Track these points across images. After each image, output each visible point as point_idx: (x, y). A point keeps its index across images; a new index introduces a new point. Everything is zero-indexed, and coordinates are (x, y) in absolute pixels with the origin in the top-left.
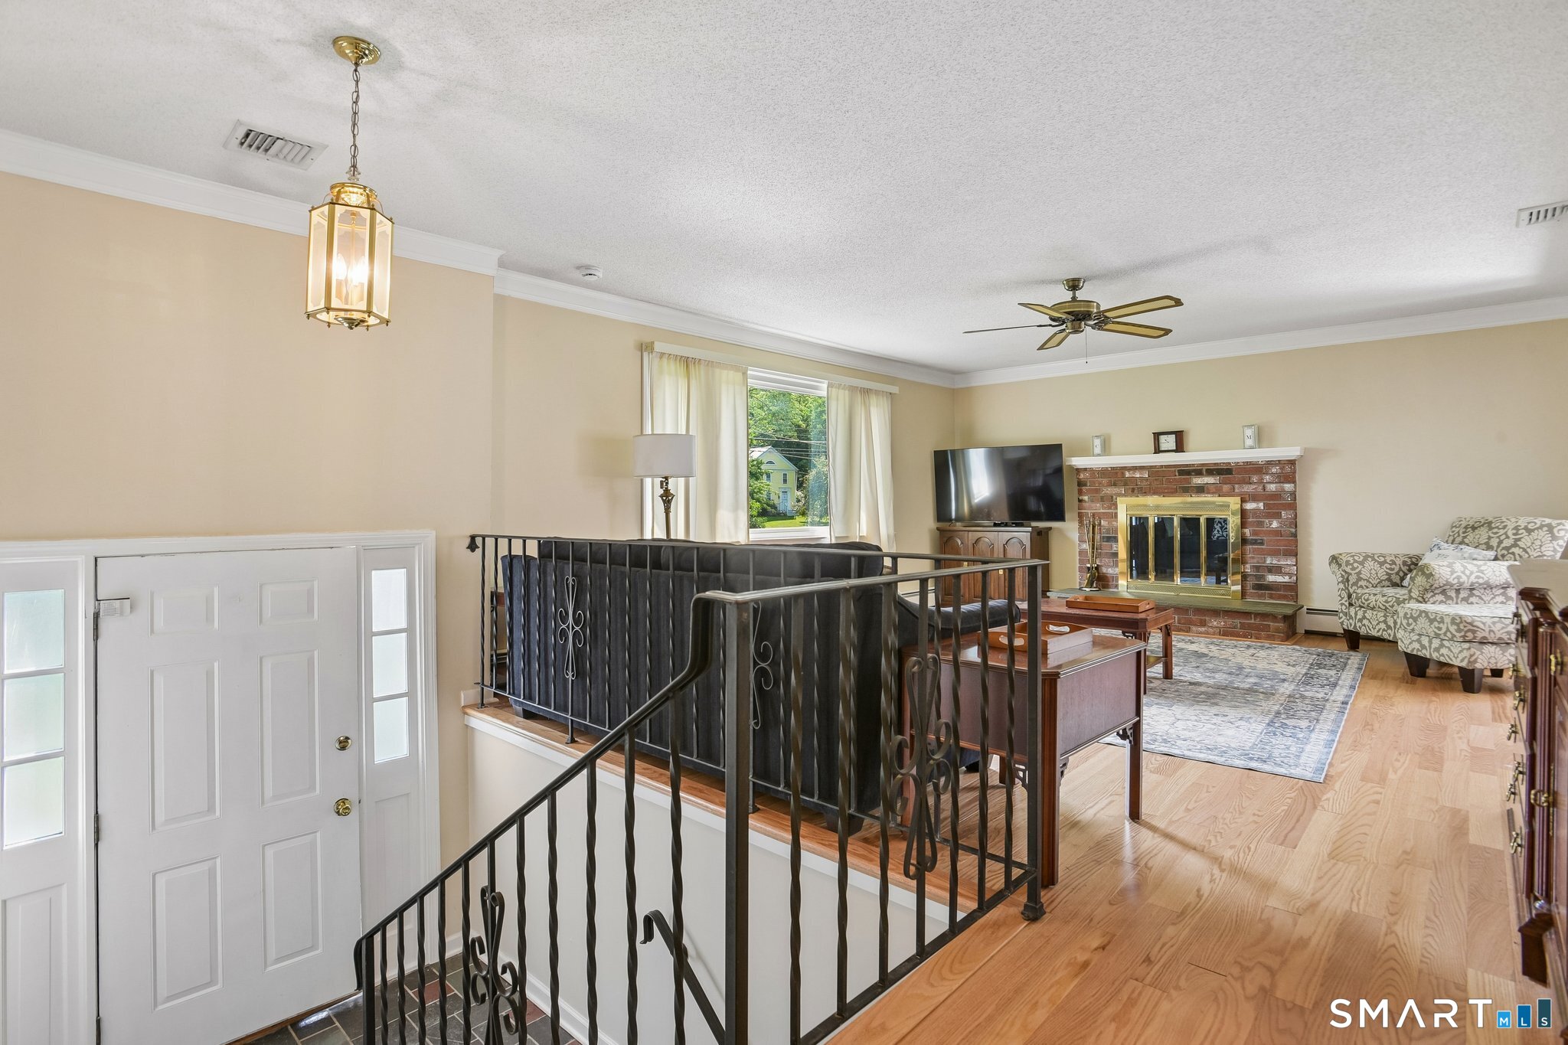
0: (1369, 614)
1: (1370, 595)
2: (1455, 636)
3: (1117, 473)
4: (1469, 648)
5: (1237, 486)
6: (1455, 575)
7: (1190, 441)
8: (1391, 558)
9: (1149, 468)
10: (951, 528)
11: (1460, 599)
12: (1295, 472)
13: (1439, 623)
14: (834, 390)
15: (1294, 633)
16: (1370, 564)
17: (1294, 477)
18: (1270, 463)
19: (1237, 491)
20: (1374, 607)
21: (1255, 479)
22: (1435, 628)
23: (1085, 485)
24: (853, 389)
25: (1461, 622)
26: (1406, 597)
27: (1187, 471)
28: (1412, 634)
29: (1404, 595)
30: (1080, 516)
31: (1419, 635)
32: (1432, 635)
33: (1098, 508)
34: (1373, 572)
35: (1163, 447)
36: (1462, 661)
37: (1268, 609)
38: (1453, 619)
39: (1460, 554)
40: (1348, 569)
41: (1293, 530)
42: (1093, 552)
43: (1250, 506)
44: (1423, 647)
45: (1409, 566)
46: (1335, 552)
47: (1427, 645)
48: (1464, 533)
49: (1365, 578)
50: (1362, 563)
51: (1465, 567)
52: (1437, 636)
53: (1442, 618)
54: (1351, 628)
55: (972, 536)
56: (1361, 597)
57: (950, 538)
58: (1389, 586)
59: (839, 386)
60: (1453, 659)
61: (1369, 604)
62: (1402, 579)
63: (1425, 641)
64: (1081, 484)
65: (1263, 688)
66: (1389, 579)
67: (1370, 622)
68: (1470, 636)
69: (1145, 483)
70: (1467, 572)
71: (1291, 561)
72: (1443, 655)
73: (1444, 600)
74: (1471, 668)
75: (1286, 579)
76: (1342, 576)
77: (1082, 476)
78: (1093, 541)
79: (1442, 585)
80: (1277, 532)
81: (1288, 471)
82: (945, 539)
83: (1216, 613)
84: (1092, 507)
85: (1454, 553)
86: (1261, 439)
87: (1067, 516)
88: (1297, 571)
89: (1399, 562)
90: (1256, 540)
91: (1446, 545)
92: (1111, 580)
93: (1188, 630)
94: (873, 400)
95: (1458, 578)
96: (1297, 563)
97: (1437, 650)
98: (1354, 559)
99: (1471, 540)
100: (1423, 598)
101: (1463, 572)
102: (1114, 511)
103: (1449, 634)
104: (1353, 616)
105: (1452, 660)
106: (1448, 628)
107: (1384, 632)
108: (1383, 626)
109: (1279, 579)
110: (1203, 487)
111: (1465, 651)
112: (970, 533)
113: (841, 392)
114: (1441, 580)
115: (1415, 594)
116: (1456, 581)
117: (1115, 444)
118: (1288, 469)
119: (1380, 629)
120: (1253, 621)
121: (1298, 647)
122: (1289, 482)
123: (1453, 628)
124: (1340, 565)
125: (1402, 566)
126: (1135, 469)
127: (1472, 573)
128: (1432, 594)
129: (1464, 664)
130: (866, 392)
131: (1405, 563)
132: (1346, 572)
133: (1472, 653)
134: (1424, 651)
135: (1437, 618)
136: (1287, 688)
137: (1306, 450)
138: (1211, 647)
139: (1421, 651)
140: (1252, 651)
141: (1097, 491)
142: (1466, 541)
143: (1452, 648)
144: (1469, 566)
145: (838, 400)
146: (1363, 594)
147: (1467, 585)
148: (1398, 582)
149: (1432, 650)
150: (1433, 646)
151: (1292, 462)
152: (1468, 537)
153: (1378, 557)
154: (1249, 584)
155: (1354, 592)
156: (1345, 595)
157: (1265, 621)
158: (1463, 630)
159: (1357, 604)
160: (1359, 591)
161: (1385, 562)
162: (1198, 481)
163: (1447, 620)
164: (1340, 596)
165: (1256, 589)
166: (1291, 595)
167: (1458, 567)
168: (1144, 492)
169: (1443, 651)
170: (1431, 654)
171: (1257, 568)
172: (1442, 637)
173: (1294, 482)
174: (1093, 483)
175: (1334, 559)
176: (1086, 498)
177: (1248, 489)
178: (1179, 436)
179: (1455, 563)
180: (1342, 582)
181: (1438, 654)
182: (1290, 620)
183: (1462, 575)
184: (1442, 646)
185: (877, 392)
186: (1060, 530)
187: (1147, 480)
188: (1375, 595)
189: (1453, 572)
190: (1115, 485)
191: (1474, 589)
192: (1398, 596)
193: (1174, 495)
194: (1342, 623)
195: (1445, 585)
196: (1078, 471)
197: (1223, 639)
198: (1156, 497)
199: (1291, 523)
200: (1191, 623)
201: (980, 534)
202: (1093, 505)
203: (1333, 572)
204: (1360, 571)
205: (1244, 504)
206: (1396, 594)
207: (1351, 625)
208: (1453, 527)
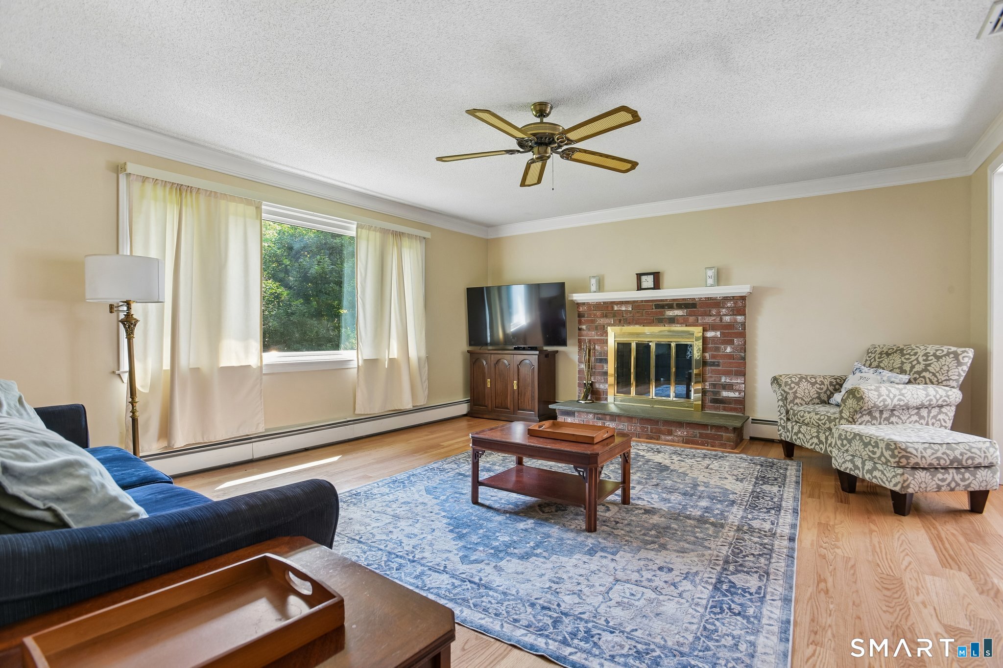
0: (804, 429)
1: (805, 412)
2: (889, 461)
3: (607, 307)
4: (903, 474)
5: (700, 318)
6: (881, 399)
7: (666, 280)
8: (821, 379)
9: (633, 303)
10: (481, 351)
11: (883, 419)
12: (745, 307)
13: (874, 447)
14: (364, 231)
15: (742, 439)
16: (804, 384)
17: (745, 311)
18: (726, 299)
19: (700, 321)
20: (808, 423)
21: (714, 312)
22: (870, 451)
23: (584, 316)
24: (384, 232)
25: (896, 448)
26: (837, 415)
27: (663, 305)
28: (845, 454)
29: (834, 413)
30: (580, 341)
31: (852, 455)
32: (866, 457)
33: (593, 335)
34: (807, 391)
35: (644, 285)
36: (895, 485)
37: (722, 422)
38: (888, 446)
39: (879, 377)
40: (787, 389)
41: (743, 354)
42: (588, 371)
43: (710, 334)
44: (857, 467)
45: (834, 386)
46: (776, 374)
47: (860, 466)
48: (879, 358)
49: (800, 396)
50: (798, 384)
51: (890, 391)
52: (871, 459)
53: (876, 442)
54: (788, 440)
55: (494, 358)
56: (797, 414)
57: (477, 359)
58: (818, 404)
59: (370, 228)
60: (887, 482)
61: (804, 420)
62: (829, 397)
63: (859, 463)
64: (580, 315)
65: (715, 516)
66: (819, 398)
67: (804, 436)
68: (904, 461)
69: (629, 315)
70: (891, 396)
71: (740, 380)
72: (875, 477)
73: (870, 420)
74: (903, 493)
75: (737, 395)
76: (782, 395)
77: (581, 309)
78: (589, 362)
79: (870, 407)
80: (730, 356)
81: (740, 305)
82: (474, 360)
83: (680, 424)
84: (590, 335)
85: (874, 376)
86: (719, 279)
87: (568, 342)
88: (745, 388)
89: (826, 382)
90: (714, 362)
91: (866, 369)
92: (602, 394)
93: (658, 439)
94: (406, 242)
95: (884, 400)
96: (745, 381)
97: (870, 472)
98: (791, 380)
99: (886, 364)
100: (852, 418)
101: (888, 396)
102: (605, 338)
103: (883, 459)
104: (790, 429)
105: (885, 483)
106: (882, 452)
107: (817, 446)
108: (815, 440)
109: (731, 394)
110: (674, 318)
111: (899, 476)
112: (492, 355)
113: (372, 234)
114: (869, 403)
115: (846, 414)
116: (882, 404)
117: (607, 283)
118: (740, 304)
119: (812, 443)
120: (709, 432)
121: (744, 456)
122: (740, 315)
123: (887, 454)
124: (780, 386)
125: (829, 386)
126: (621, 303)
127: (895, 396)
128: (860, 415)
129: (897, 489)
130: (398, 235)
131: (831, 383)
132: (785, 391)
133: (905, 479)
134: (857, 471)
135: (872, 442)
136: (735, 515)
137: (754, 288)
138: (674, 457)
139: (854, 471)
140: (707, 462)
141: (593, 321)
142: (882, 365)
143: (885, 472)
144: (893, 390)
145: (368, 240)
146: (799, 411)
147: (890, 407)
148: (826, 399)
149: (865, 471)
150: (866, 468)
151: (743, 298)
152: (884, 362)
153: (810, 378)
154: (708, 397)
155: (791, 409)
156: (783, 411)
157: (719, 432)
158: (897, 456)
159: (794, 420)
160: (795, 408)
161: (816, 382)
162: (670, 313)
163: (882, 445)
164: (779, 411)
165: (713, 403)
166: (740, 408)
167: (883, 390)
168: (629, 322)
169: (876, 473)
170: (863, 475)
171: (714, 386)
172: (876, 460)
173: (744, 315)
174: (590, 315)
175: (775, 380)
176: (584, 327)
177: (709, 320)
178: (657, 276)
179: (881, 387)
180: (781, 400)
181: (870, 476)
182: (739, 431)
183: (887, 398)
184: (875, 468)
185: (410, 236)
186: (564, 353)
187: (630, 312)
188: (809, 412)
189: (880, 396)
190: (606, 316)
191: (895, 410)
192: (829, 414)
193: (653, 325)
194: (781, 435)
195: (872, 407)
196: (578, 305)
197: (685, 447)
198: (637, 327)
199: (741, 348)
200: (660, 432)
201: (499, 357)
202: (590, 333)
203: (775, 391)
204: (796, 391)
205: (705, 333)
206: (828, 412)
207: (788, 437)
208: (868, 353)
